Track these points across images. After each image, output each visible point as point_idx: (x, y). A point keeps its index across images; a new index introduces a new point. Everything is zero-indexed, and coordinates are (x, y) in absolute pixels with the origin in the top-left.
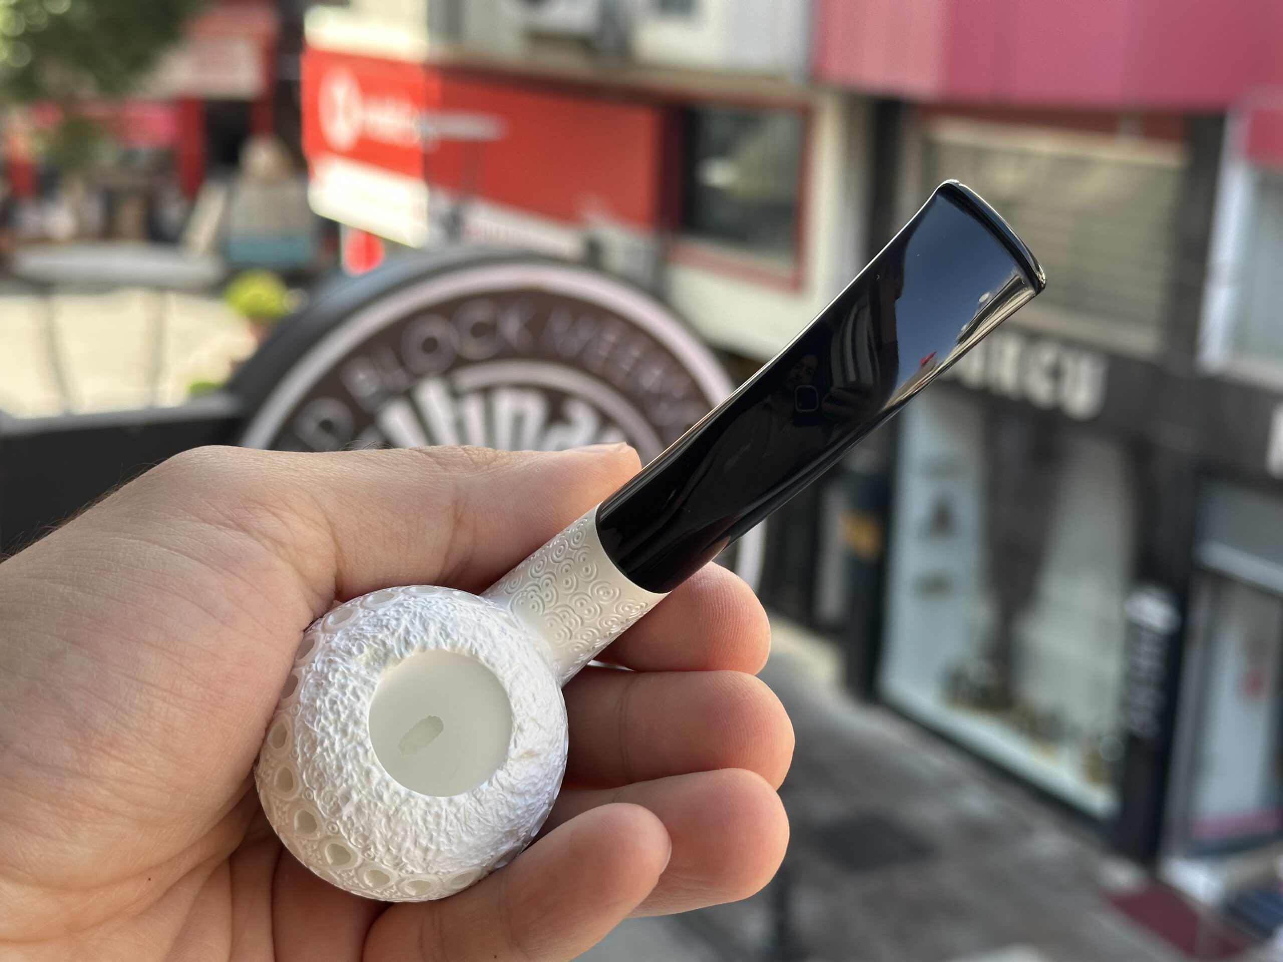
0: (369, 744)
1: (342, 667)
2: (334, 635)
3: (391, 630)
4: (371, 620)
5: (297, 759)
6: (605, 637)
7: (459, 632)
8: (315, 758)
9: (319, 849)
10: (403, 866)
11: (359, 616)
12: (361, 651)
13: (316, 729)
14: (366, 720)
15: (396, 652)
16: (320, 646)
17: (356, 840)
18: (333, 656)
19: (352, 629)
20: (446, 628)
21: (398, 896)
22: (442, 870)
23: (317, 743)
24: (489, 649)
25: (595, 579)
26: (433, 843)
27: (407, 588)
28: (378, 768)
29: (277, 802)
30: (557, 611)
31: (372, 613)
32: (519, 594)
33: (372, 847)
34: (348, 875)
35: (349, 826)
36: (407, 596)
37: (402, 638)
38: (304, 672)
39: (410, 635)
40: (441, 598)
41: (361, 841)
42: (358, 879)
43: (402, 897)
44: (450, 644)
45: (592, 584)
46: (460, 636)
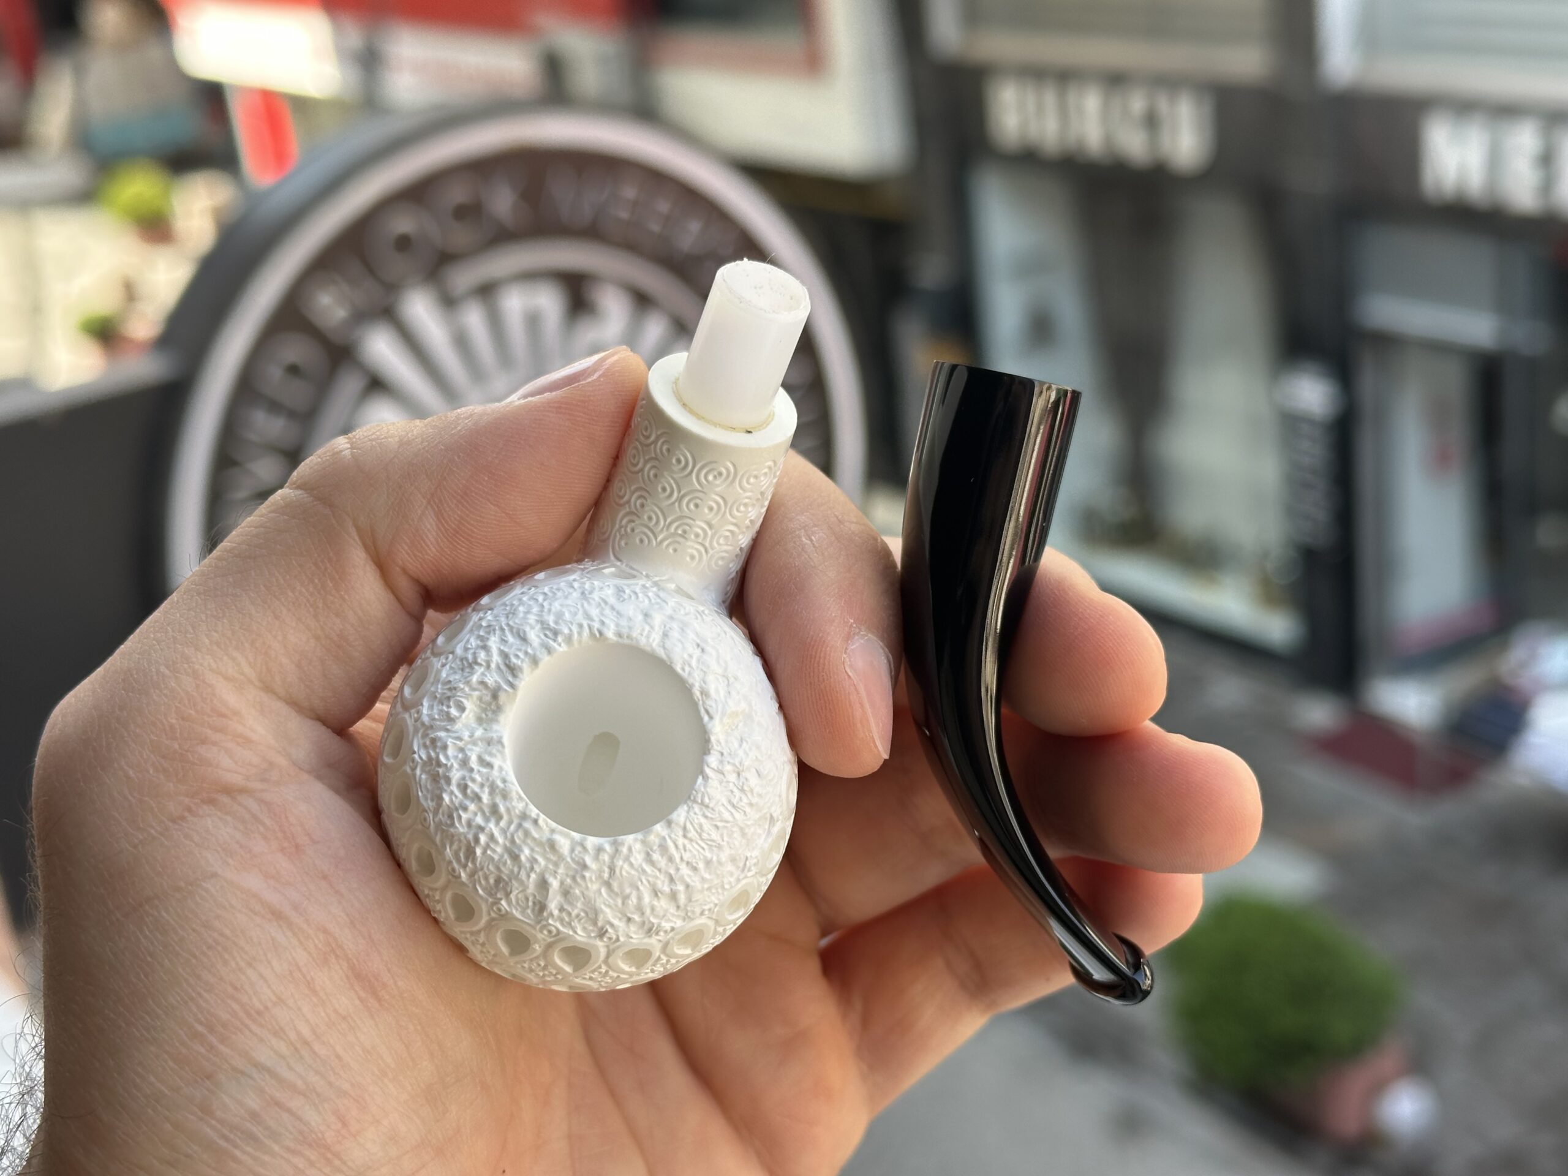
0: (534, 811)
1: (450, 740)
2: (420, 707)
3: (484, 663)
4: (453, 665)
5: (459, 876)
6: (748, 527)
7: (565, 621)
8: (480, 864)
9: (549, 963)
10: (657, 928)
11: (437, 668)
12: (462, 709)
13: (461, 830)
14: (515, 788)
15: (505, 687)
16: (411, 729)
17: (584, 929)
18: (433, 733)
19: (437, 688)
20: (548, 625)
21: (672, 964)
22: (706, 907)
23: (473, 844)
24: (614, 621)
25: (694, 467)
26: (677, 883)
27: (476, 605)
28: (561, 833)
29: (468, 936)
30: (672, 529)
31: (451, 656)
32: (615, 536)
33: (608, 927)
34: (600, 973)
35: (567, 919)
36: (481, 613)
37: (502, 667)
38: (408, 770)
39: (510, 658)
40: (522, 593)
41: (591, 928)
42: (614, 971)
43: (678, 962)
44: (563, 641)
45: (694, 475)
46: (570, 626)
